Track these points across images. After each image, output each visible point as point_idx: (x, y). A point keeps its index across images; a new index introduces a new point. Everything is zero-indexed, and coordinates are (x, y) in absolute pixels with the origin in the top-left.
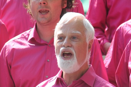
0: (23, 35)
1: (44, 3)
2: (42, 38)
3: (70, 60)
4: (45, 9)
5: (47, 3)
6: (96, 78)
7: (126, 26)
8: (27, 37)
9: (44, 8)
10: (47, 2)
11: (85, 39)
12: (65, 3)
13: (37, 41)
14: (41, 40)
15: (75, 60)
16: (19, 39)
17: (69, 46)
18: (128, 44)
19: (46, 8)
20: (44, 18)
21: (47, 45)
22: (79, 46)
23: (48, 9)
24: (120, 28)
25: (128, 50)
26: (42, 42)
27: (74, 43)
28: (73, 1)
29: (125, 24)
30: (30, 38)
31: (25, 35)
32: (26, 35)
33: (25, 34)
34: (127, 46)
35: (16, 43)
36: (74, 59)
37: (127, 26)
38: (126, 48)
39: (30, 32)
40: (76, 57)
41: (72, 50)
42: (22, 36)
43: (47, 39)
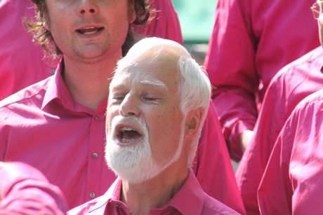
0: (29, 92)
1: (92, 11)
2: (78, 99)
3: (133, 147)
4: (93, 24)
5: (98, 9)
6: (205, 202)
7: (292, 74)
8: (39, 96)
11: (178, 101)
13: (66, 106)
14: (75, 103)
15: (145, 148)
16: (18, 102)
17: (133, 114)
18: (290, 117)
20: (93, 44)
21: (91, 116)
22: (159, 116)
23: (101, 25)
24: (279, 78)
25: (289, 133)
26: (79, 110)
27: (147, 108)
29: (289, 70)
30: (47, 100)
31: (35, 92)
32: (37, 92)
33: (33, 88)
34: (286, 122)
35: (12, 113)
36: (143, 147)
37: (296, 72)
38: (284, 127)
39: (45, 84)
40: (149, 142)
41: (140, 122)
42: (25, 94)
43: (90, 102)
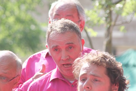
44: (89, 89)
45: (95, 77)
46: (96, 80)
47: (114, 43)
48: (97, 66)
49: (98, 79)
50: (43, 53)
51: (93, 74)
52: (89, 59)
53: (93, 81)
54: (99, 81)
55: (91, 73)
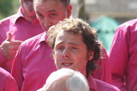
9: (67, 61)
10: (70, 54)
12: (92, 55)
19: (69, 61)
28: (101, 52)
44: (68, 57)
45: (73, 45)
46: (74, 48)
47: (87, 9)
48: (74, 34)
49: (76, 46)
50: (11, 18)
51: (71, 42)
52: (65, 28)
53: (71, 49)
54: (77, 49)
55: (69, 41)
